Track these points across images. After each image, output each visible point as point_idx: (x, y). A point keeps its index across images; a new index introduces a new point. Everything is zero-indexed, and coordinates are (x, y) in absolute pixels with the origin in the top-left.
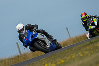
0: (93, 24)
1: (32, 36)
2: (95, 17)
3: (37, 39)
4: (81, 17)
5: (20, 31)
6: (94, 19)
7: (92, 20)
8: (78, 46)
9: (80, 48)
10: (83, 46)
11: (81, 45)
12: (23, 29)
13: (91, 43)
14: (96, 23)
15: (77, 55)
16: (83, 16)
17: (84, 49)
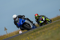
0: (42, 20)
1: (22, 21)
2: (43, 16)
3: (25, 23)
4: (35, 16)
5: (15, 19)
6: (43, 17)
7: (42, 18)
8: (26, 33)
9: (28, 35)
10: (30, 34)
11: (29, 33)
12: (16, 18)
13: (34, 31)
14: (44, 19)
15: (26, 39)
16: (36, 16)
17: (30, 35)
